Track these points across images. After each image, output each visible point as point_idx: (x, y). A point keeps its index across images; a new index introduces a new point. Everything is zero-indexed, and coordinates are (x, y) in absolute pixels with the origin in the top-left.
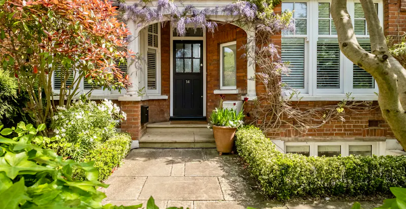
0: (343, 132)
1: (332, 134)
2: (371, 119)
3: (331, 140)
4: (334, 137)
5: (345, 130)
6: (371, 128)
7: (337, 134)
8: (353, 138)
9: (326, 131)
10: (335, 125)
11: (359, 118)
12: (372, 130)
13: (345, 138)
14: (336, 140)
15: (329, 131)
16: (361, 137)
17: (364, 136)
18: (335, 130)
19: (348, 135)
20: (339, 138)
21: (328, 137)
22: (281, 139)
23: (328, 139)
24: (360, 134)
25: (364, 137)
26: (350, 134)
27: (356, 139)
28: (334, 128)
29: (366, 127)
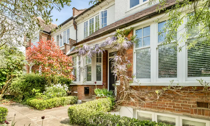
0: (172, 108)
1: (164, 109)
2: (199, 101)
3: (163, 112)
4: (165, 111)
5: (174, 107)
6: (199, 108)
7: (167, 109)
8: (182, 114)
9: (159, 105)
10: (166, 103)
11: (187, 99)
12: (200, 110)
13: (174, 113)
14: (166, 113)
15: (162, 106)
16: (190, 114)
17: (192, 113)
18: (166, 106)
19: (176, 110)
20: (169, 112)
21: (160, 110)
22: (131, 107)
23: (160, 111)
24: (188, 112)
25: (192, 115)
26: (178, 110)
27: (184, 115)
28: (165, 105)
29: (193, 106)
